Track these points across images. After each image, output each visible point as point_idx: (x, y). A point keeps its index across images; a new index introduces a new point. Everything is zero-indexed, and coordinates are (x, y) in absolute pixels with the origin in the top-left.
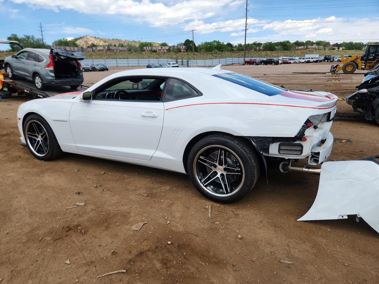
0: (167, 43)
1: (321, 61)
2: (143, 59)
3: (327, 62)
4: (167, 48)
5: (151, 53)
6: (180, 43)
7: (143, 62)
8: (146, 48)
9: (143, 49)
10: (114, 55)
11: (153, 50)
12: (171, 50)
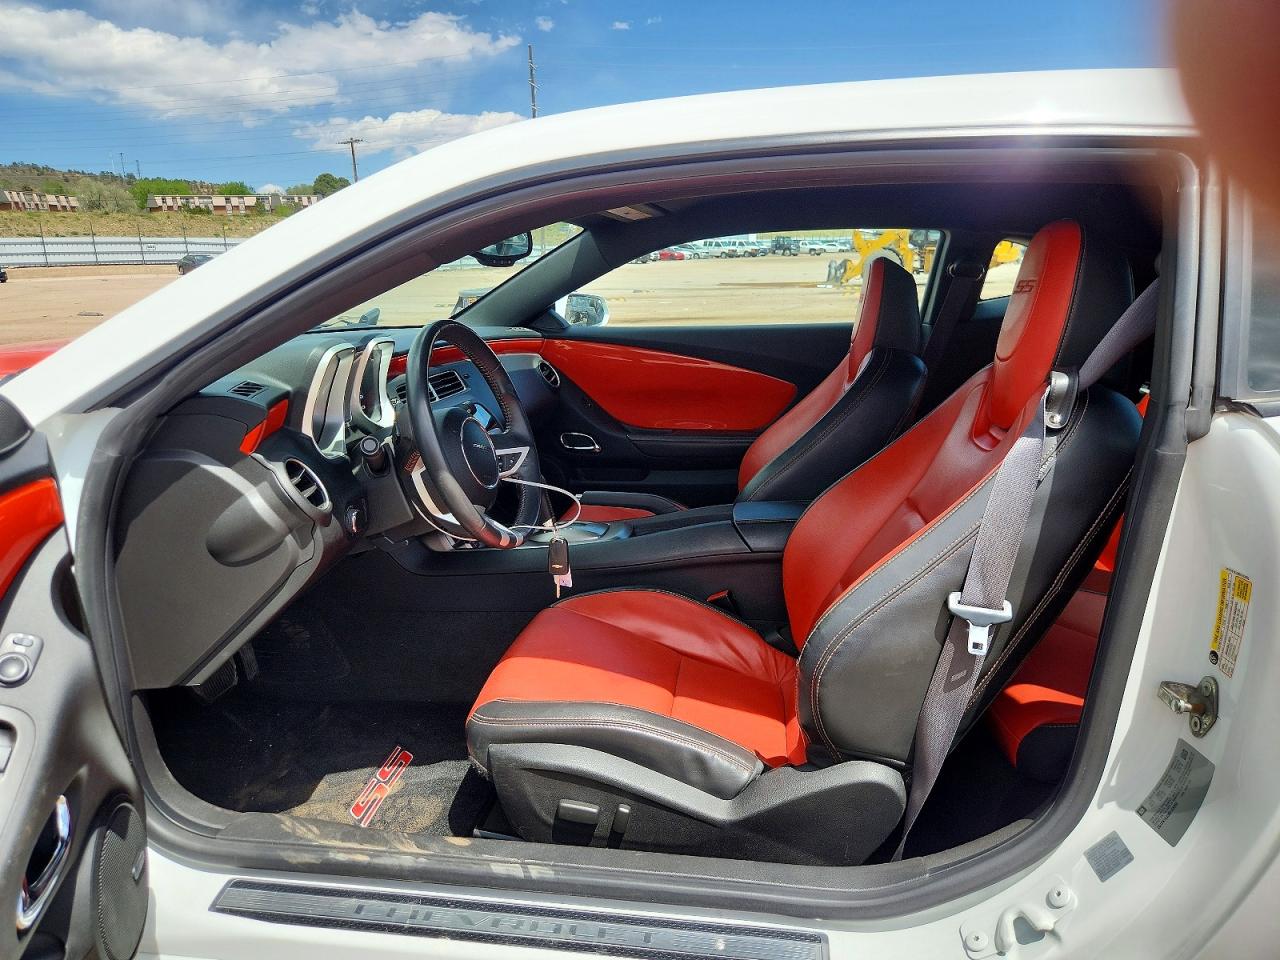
0: (247, 184)
1: (764, 253)
2: (158, 236)
3: (783, 254)
4: (251, 201)
5: (192, 218)
6: (299, 185)
7: (159, 248)
8: (164, 202)
9: (149, 204)
10: (31, 221)
11: (192, 206)
12: (267, 207)
